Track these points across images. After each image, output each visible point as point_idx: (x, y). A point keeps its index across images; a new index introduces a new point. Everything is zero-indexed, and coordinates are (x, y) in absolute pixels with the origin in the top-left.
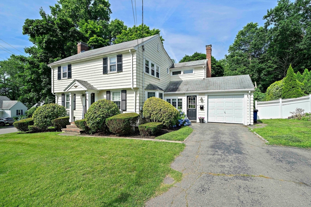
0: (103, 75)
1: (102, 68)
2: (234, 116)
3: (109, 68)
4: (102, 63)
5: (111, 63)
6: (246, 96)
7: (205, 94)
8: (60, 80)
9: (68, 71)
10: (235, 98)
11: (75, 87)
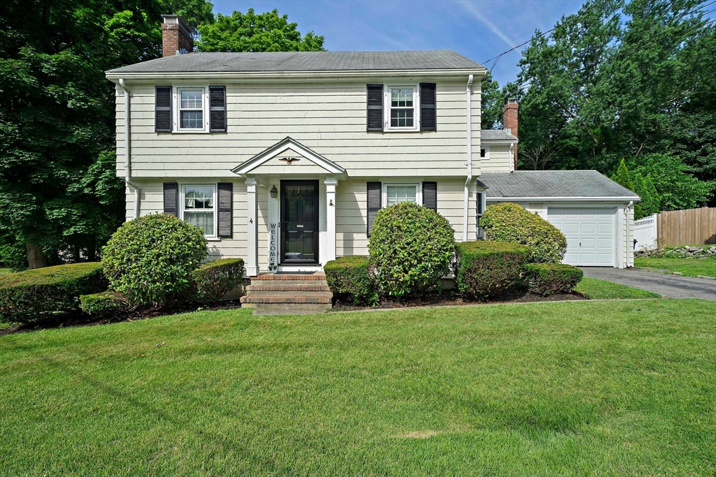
0: (367, 135)
1: (365, 114)
2: (598, 250)
3: (387, 117)
4: (365, 99)
5: (394, 104)
6: (621, 211)
7: (543, 205)
8: (170, 133)
9: (212, 105)
10: (600, 215)
11: (285, 163)
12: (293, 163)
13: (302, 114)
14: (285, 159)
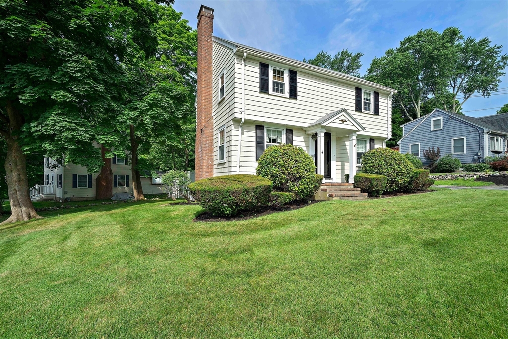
1: (354, 102)
3: (363, 105)
4: (354, 94)
5: (364, 99)
8: (268, 94)
9: (290, 81)
11: (341, 122)
12: (345, 123)
13: (330, 96)
14: (342, 120)
